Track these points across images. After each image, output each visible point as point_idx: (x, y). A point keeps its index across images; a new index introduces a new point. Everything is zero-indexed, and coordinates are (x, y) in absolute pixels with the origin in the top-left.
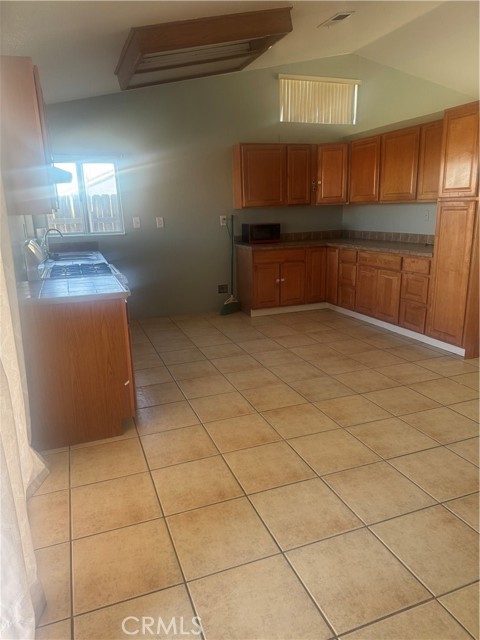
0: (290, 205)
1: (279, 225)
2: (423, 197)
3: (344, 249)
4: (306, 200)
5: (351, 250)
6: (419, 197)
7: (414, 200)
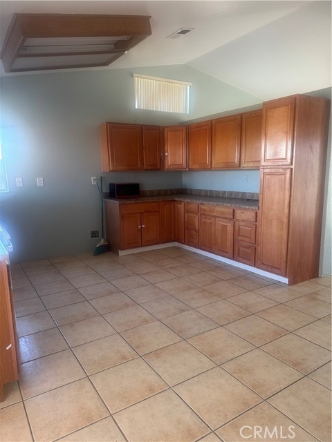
0: (146, 170)
1: (138, 184)
2: (245, 165)
3: (188, 202)
4: (157, 166)
5: (194, 204)
6: (243, 165)
7: (238, 167)
